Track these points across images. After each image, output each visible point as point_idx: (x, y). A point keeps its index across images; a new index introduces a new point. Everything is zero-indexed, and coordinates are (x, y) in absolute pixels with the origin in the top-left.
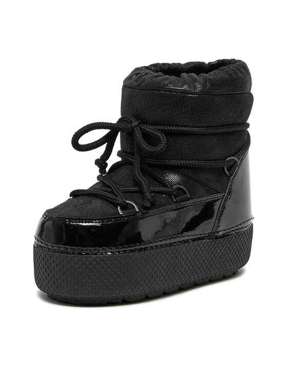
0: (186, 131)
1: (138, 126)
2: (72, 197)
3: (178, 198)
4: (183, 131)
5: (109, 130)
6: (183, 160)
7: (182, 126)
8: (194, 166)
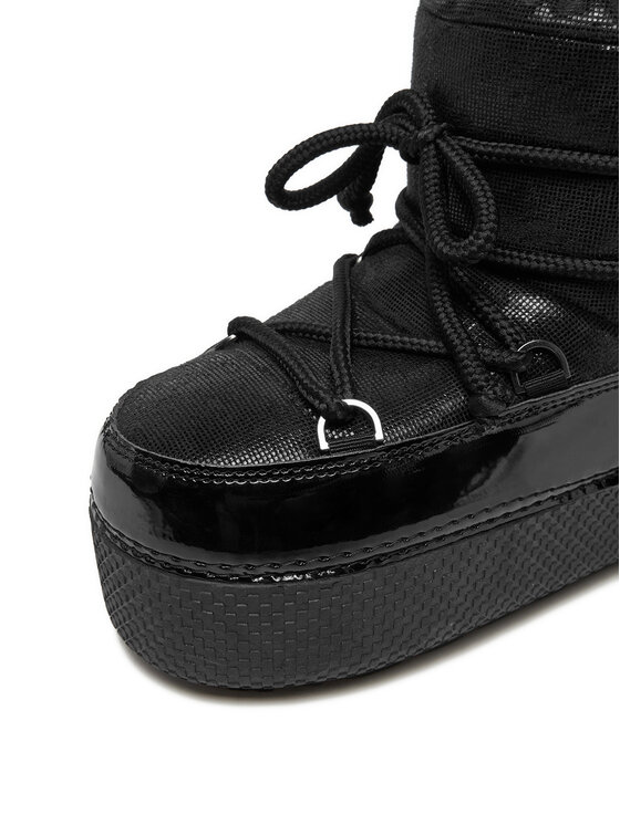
0: (585, 165)
1: (434, 141)
2: (233, 336)
3: (531, 384)
4: (576, 163)
5: (356, 147)
6: (565, 255)
7: (573, 149)
8: (598, 278)
